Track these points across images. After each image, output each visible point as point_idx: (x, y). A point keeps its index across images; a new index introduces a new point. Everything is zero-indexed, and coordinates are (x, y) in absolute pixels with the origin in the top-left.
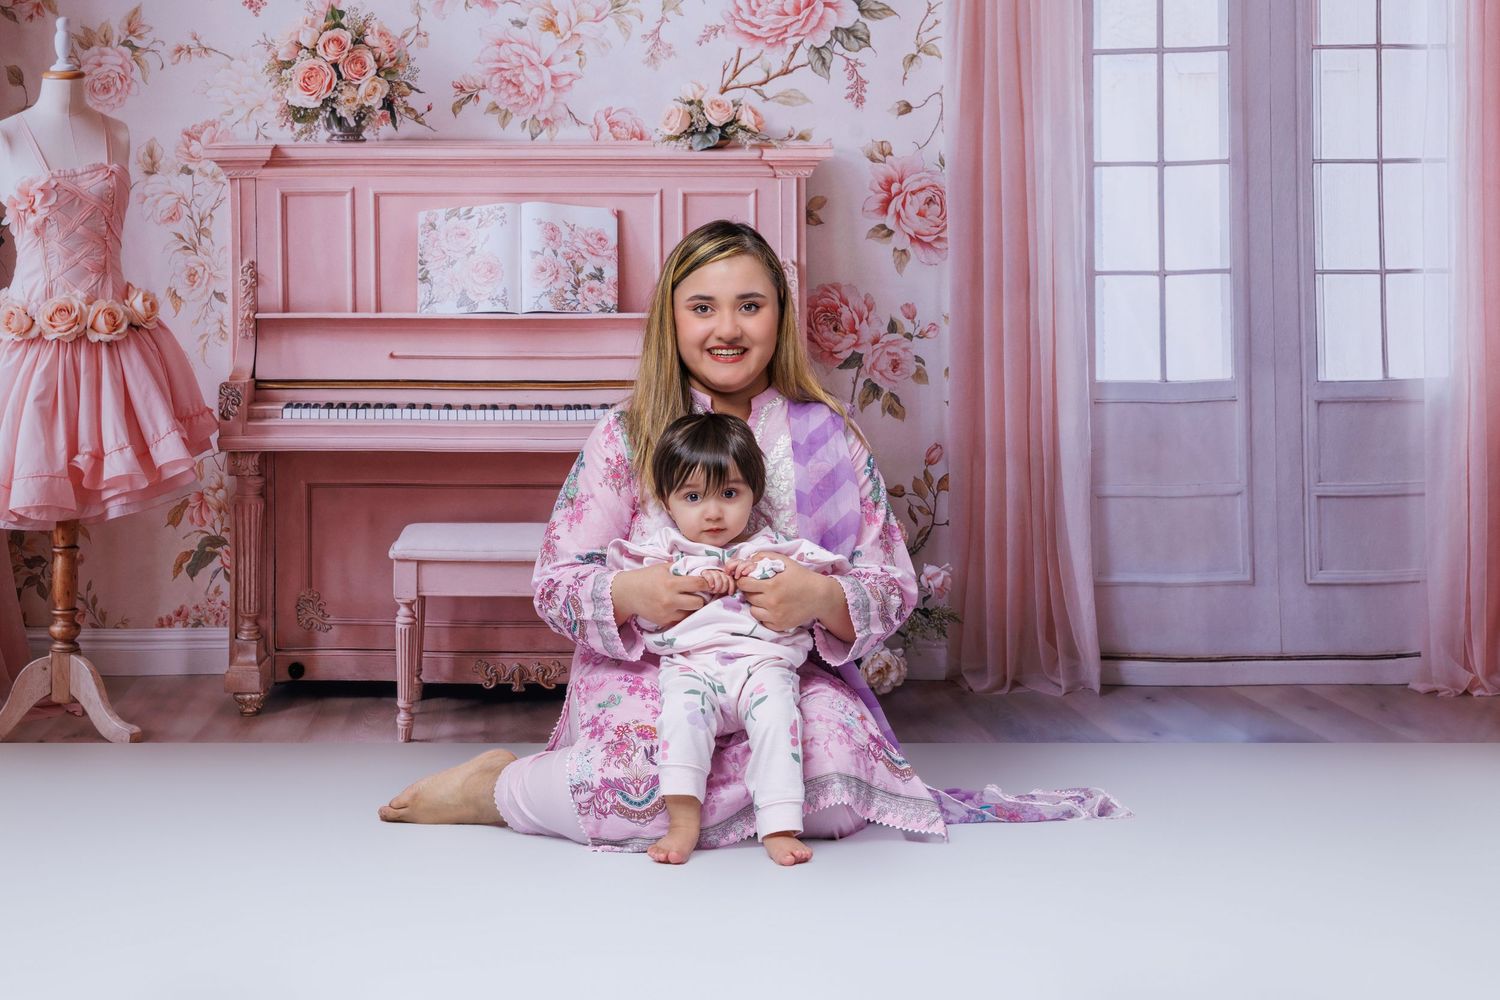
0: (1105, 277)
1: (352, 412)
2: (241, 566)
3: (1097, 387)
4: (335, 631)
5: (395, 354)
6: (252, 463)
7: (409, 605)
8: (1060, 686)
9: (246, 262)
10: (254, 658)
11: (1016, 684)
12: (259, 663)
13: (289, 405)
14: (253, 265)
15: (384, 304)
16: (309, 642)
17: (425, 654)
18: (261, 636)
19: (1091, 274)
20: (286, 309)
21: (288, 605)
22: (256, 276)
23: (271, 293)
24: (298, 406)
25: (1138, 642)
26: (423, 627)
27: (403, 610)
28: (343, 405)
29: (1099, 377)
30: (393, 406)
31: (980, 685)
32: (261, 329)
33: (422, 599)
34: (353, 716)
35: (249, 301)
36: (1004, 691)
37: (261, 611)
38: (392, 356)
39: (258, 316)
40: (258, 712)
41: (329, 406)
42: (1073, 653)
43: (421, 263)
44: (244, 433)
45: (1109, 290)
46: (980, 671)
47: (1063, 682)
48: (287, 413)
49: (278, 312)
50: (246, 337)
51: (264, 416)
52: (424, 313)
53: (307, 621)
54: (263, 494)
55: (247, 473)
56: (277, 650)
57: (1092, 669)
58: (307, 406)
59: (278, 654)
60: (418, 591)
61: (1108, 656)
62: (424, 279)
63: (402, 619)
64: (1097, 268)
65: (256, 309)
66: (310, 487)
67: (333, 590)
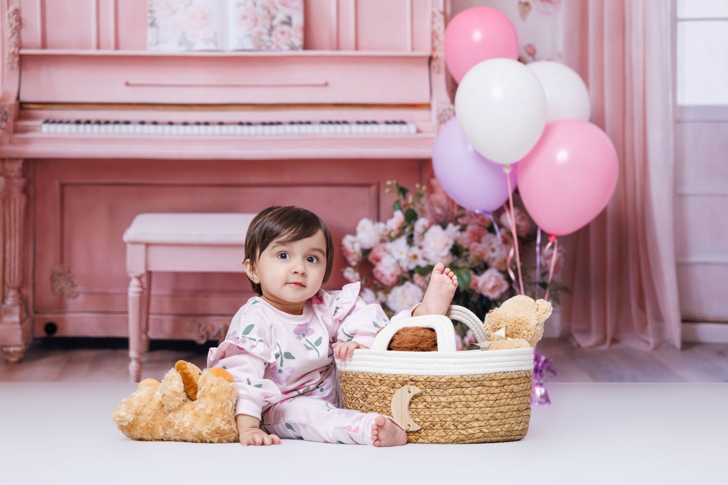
0: (686, 24)
1: (96, 127)
2: (8, 247)
3: (679, 110)
4: (81, 299)
5: (131, 82)
6: (16, 167)
7: (139, 278)
8: (648, 343)
9: (12, 9)
10: (16, 319)
11: (614, 341)
12: (22, 322)
13: (47, 122)
14: (17, 11)
15: (122, 42)
16: (60, 306)
17: (151, 317)
18: (23, 301)
19: (675, 20)
20: (44, 46)
21: (44, 279)
22: (19, 20)
23: (32, 33)
24: (54, 122)
25: (712, 307)
26: (149, 295)
27: (134, 282)
28: (88, 122)
29: (681, 101)
30: (127, 123)
31: (586, 342)
32: (23, 61)
33: (149, 274)
34: (95, 364)
35: (14, 39)
36: (605, 347)
37: (23, 282)
38: (127, 84)
39: (23, 52)
40: (20, 361)
41: (78, 122)
42: (659, 317)
43: (151, 12)
44: (11, 143)
45: (688, 34)
46: (586, 332)
47: (651, 340)
48: (46, 128)
49: (37, 48)
50: (12, 68)
51: (26, 130)
52: (151, 51)
53: (60, 290)
54: (25, 190)
55: (12, 174)
56: (36, 312)
57: (674, 330)
58: (61, 122)
59: (37, 316)
60: (147, 266)
61: (687, 320)
62: (153, 24)
63: (134, 289)
64: (680, 15)
65: (20, 46)
66: (63, 186)
67: (80, 265)
